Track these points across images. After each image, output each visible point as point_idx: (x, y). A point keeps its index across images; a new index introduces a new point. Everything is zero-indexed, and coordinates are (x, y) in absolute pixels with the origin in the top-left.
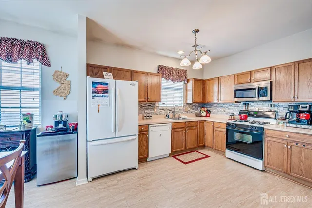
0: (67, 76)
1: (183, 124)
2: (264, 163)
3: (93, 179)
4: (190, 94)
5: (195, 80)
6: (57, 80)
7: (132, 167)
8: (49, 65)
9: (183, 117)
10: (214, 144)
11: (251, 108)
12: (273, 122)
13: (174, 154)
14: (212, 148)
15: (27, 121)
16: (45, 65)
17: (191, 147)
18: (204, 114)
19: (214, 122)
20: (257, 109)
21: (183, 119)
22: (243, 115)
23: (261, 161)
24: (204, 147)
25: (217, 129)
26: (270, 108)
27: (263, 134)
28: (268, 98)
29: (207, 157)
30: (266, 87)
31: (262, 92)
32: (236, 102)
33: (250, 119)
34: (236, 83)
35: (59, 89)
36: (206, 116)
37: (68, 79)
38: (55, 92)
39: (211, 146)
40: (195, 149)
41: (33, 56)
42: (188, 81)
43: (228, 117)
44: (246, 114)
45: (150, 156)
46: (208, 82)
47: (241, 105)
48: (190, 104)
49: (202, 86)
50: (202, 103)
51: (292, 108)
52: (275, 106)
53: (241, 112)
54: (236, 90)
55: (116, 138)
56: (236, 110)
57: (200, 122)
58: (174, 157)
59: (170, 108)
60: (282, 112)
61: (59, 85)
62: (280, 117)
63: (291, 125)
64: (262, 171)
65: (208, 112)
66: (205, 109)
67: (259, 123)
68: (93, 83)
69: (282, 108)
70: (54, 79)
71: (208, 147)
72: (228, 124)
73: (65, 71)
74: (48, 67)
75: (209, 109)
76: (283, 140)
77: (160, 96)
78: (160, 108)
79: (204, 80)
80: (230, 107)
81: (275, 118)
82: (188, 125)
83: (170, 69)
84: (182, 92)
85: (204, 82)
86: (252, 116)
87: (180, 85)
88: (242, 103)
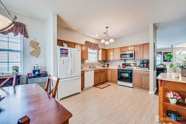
0: (38, 44)
1: (99, 70)
2: (133, 84)
3: (61, 100)
4: (100, 56)
5: (103, 50)
6: (32, 46)
7: (78, 92)
8: (28, 37)
9: (97, 67)
10: (112, 79)
11: (127, 62)
12: (135, 68)
13: (95, 85)
14: (111, 81)
15: (16, 71)
16: (26, 37)
17: (102, 82)
18: (106, 66)
19: (112, 69)
20: (129, 63)
21: (98, 68)
22: (124, 65)
23: (132, 84)
24: (107, 81)
25: (113, 72)
26: (134, 62)
27: (132, 72)
28: (133, 58)
29: (110, 85)
30: (133, 54)
31: (131, 55)
32: (121, 60)
33: (127, 67)
34: (121, 51)
35: (34, 52)
36: (107, 67)
37: (39, 46)
38: (32, 53)
39: (111, 80)
40: (104, 83)
41: (19, 31)
42: (99, 49)
43: (117, 67)
44: (125, 65)
45: (85, 87)
46: (108, 51)
47: (123, 61)
48: (100, 61)
49: (106, 52)
50: (105, 60)
51: (142, 62)
52: (136, 61)
53: (123, 64)
54: (121, 55)
55: (71, 77)
56: (121, 63)
57: (106, 69)
58: (96, 87)
59: (91, 63)
60: (138, 64)
61: (33, 49)
62: (137, 66)
63: (141, 68)
64: (132, 87)
65: (108, 65)
66: (107, 63)
67: (131, 68)
68: (61, 49)
69: (138, 62)
70: (30, 46)
71: (110, 81)
72: (118, 69)
73: (37, 41)
74: (27, 38)
75: (108, 63)
76: (139, 74)
77: (88, 57)
78: (86, 63)
79: (106, 49)
80: (118, 62)
81: (136, 66)
82: (101, 71)
83: (91, 43)
84: (96, 55)
85: (106, 50)
86: (127, 66)
87: (95, 51)
88: (123, 60)
